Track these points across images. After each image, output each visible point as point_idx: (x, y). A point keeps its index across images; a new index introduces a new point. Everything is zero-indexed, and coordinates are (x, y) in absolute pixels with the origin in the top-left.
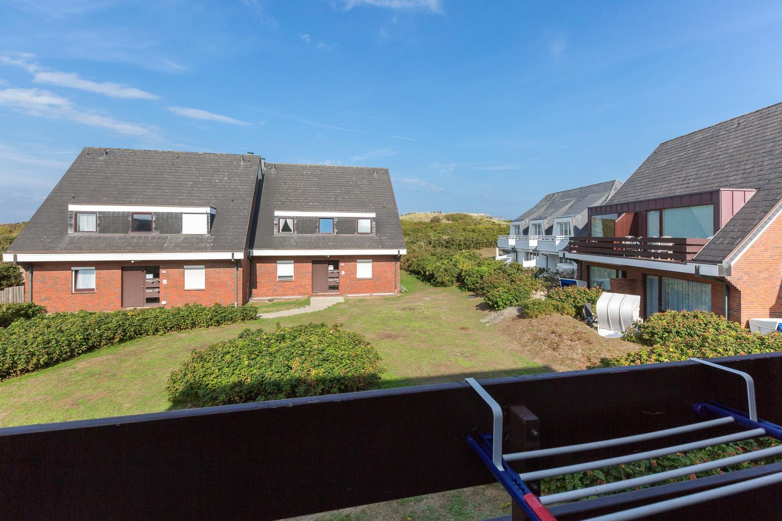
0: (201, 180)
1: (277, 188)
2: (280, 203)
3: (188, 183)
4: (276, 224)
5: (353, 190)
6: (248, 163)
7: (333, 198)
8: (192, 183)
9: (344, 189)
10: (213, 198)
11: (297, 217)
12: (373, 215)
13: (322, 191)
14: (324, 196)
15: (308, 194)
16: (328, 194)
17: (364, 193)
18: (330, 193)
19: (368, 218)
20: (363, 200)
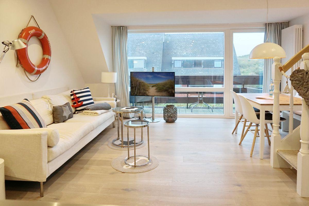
0: (138, 44)
1: (172, 46)
2: (174, 53)
3: (134, 46)
4: (173, 63)
5: (211, 45)
6: (159, 35)
7: (200, 50)
8: (135, 46)
9: (206, 45)
10: (144, 52)
11: (183, 60)
12: (222, 58)
13: (194, 47)
14: (196, 49)
15: (187, 48)
16: (198, 48)
17: (217, 47)
18: (199, 48)
19: (220, 60)
20: (216, 50)
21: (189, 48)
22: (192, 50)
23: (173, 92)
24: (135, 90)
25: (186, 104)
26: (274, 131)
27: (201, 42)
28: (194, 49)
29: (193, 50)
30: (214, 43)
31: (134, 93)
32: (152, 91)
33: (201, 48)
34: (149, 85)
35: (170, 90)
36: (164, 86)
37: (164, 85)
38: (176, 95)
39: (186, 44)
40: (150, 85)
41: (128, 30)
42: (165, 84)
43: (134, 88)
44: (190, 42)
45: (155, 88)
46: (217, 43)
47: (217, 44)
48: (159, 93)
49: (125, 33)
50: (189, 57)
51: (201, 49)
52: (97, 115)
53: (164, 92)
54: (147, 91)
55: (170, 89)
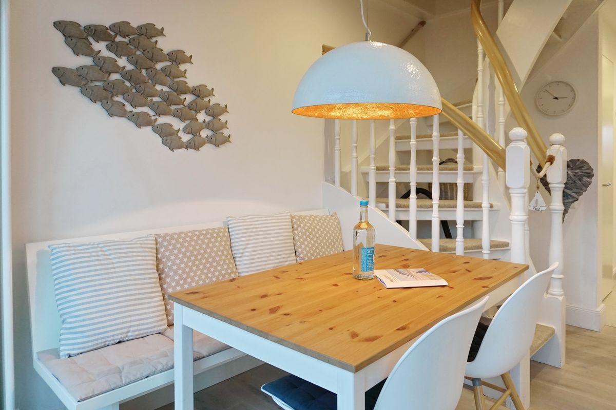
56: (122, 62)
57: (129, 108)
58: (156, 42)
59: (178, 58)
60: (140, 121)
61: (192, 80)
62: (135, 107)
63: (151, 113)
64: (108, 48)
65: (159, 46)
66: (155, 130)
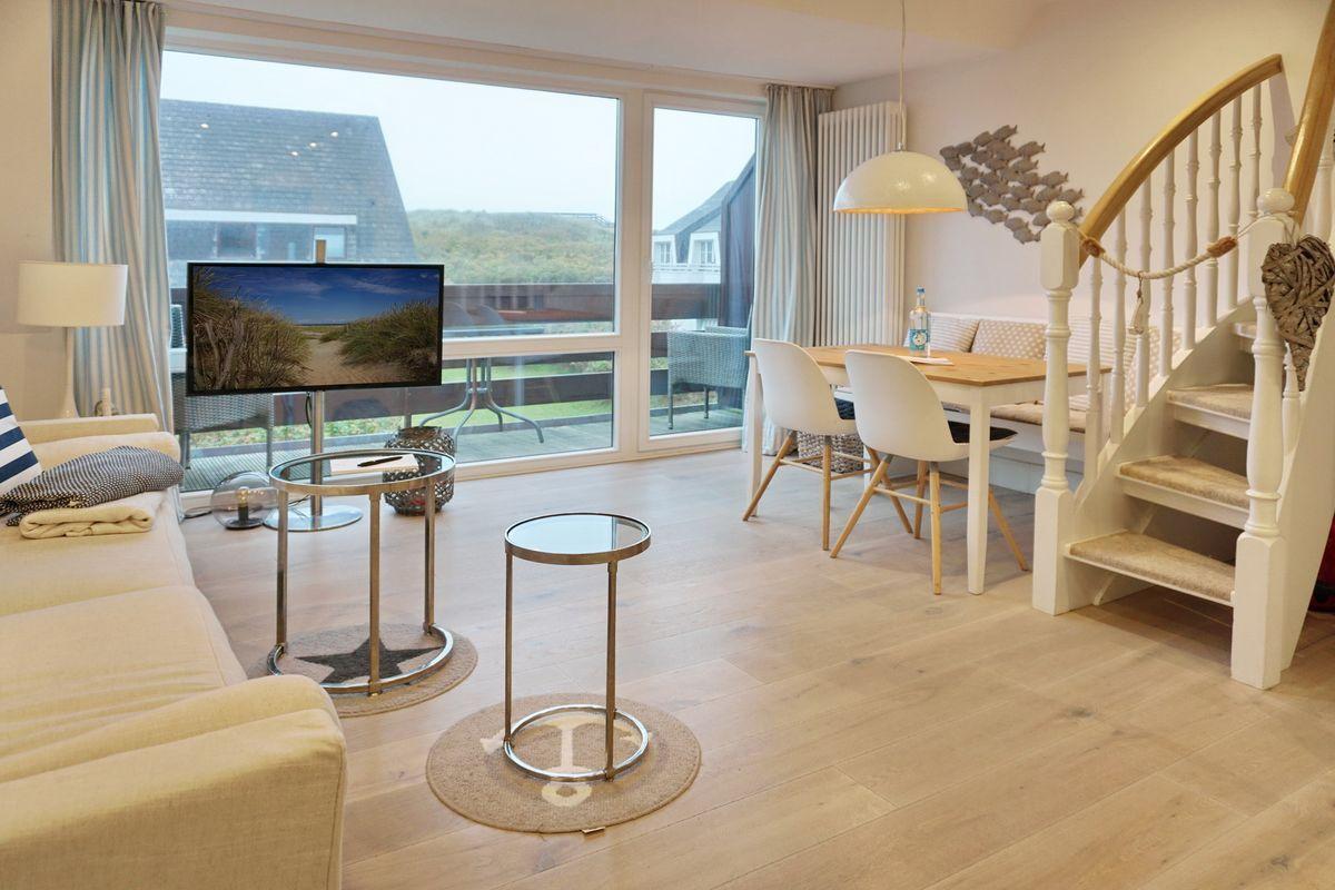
7: (246, 179)
12: (352, 220)
13: (215, 164)
14: (224, 175)
15: (181, 168)
16: (233, 171)
17: (323, 170)
18: (238, 170)
19: (335, 226)
20: (321, 186)
21: (191, 169)
22: (204, 180)
23: (434, 359)
24: (222, 360)
25: (403, 418)
26: (1052, 478)
27: (245, 144)
28: (217, 175)
29: (212, 181)
30: (312, 156)
31: (214, 380)
32: (323, 361)
33: (251, 173)
34: (307, 333)
35: (419, 351)
36: (386, 334)
37: (386, 330)
38: (450, 376)
39: (175, 150)
40: (309, 330)
41: (169, 31)
42: (392, 326)
43: (216, 351)
44: (194, 141)
45: (335, 346)
46: (321, 154)
47: (320, 157)
48: (360, 368)
49: (146, 40)
50: (191, 208)
51: (248, 176)
52: (137, 528)
53: (388, 361)
54: (294, 362)
55: (418, 347)
56: (983, 169)
57: (986, 207)
58: (1009, 142)
59: (1033, 149)
60: (997, 218)
61: (1042, 171)
62: (990, 206)
63: (1004, 209)
64: (972, 159)
65: (1012, 145)
66: (1008, 226)
